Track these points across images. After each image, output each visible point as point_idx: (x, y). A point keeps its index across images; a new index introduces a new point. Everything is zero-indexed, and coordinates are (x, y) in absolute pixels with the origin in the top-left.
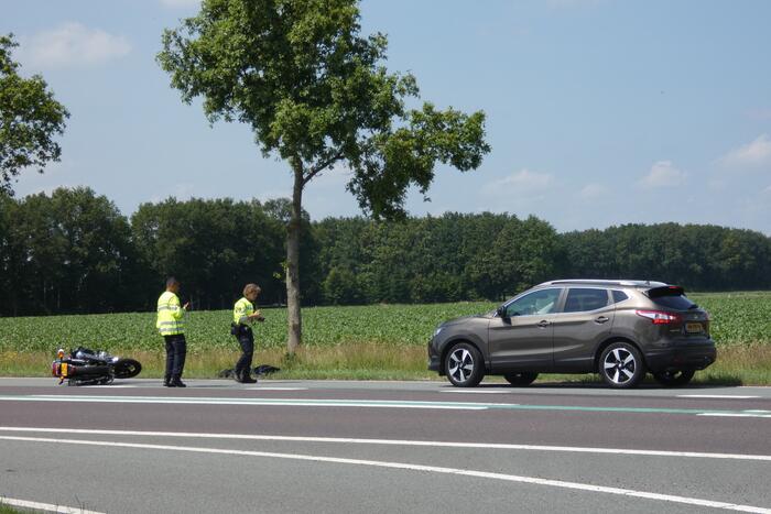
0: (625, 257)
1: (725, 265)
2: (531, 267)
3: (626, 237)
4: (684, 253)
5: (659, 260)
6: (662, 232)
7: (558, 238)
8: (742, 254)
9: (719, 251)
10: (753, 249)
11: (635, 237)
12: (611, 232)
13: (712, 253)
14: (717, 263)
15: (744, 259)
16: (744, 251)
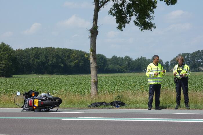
0: (33, 60)
1: (72, 64)
2: (3, 64)
3: (34, 52)
4: (57, 59)
5: (46, 62)
6: (48, 51)
7: (13, 51)
8: (79, 60)
9: (70, 59)
10: (83, 58)
11: (37, 53)
12: (27, 50)
13: (67, 59)
14: (69, 63)
15: (79, 62)
16: (79, 59)
